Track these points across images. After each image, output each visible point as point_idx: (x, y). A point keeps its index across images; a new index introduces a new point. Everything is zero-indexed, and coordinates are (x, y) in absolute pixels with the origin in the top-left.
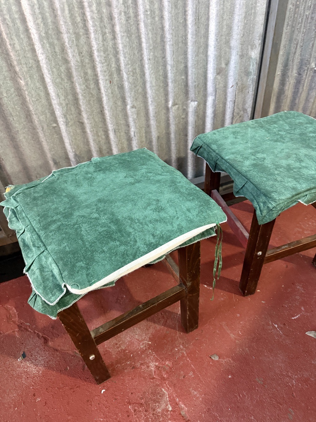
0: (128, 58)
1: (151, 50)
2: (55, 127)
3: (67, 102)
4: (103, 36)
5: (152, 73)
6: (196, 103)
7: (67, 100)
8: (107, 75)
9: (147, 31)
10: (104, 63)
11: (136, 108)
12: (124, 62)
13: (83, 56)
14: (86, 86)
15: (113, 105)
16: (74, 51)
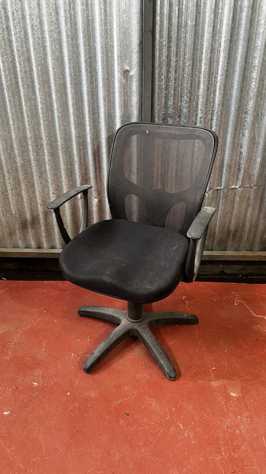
0: (51, 167)
1: (65, 164)
2: (7, 195)
3: (14, 183)
4: (37, 153)
5: (66, 177)
6: (97, 200)
7: (14, 182)
8: (38, 173)
9: (62, 155)
10: (36, 167)
11: (55, 194)
12: (48, 169)
13: (25, 162)
14: (26, 177)
15: (41, 190)
16: (20, 158)
